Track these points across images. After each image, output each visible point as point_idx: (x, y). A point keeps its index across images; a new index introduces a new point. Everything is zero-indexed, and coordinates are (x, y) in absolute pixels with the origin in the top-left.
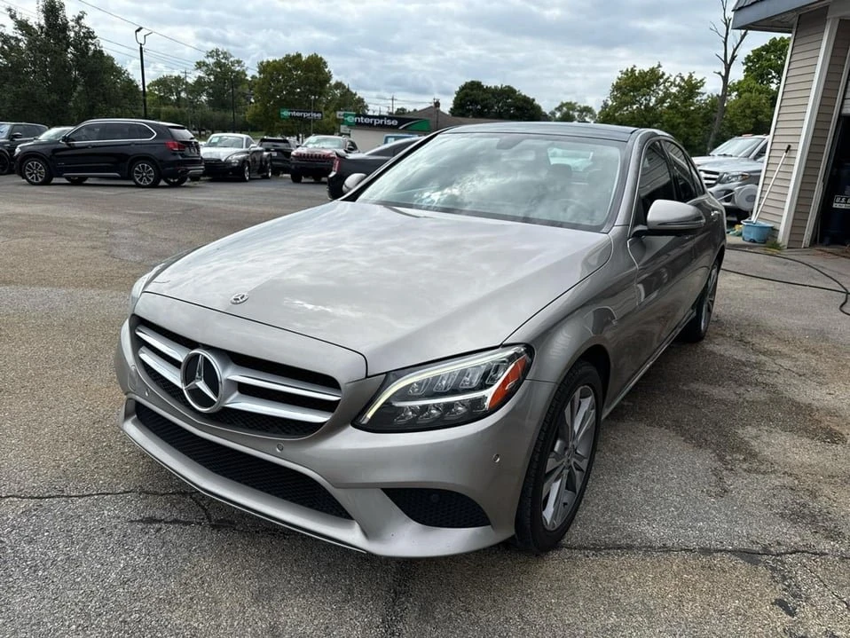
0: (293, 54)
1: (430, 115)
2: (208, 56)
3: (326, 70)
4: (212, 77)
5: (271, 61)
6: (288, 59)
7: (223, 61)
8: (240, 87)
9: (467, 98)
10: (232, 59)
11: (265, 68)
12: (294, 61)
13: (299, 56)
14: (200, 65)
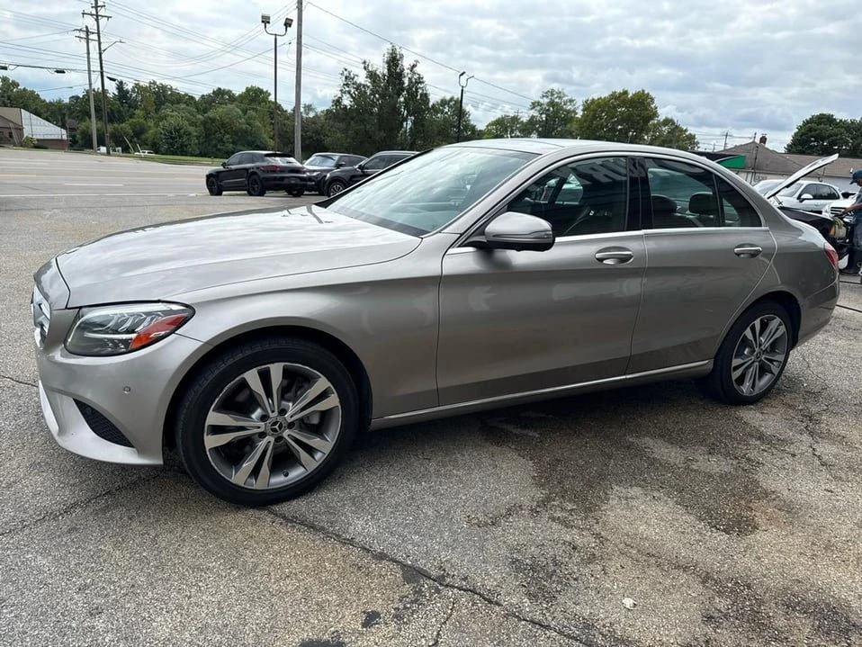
0: (619, 90)
1: (748, 151)
2: (543, 96)
3: (653, 106)
4: (544, 116)
5: (596, 98)
6: (614, 96)
7: (557, 100)
8: (569, 125)
9: (810, 134)
10: (565, 99)
11: (588, 106)
12: (621, 98)
13: (626, 93)
14: (534, 105)
